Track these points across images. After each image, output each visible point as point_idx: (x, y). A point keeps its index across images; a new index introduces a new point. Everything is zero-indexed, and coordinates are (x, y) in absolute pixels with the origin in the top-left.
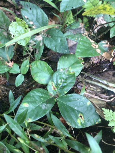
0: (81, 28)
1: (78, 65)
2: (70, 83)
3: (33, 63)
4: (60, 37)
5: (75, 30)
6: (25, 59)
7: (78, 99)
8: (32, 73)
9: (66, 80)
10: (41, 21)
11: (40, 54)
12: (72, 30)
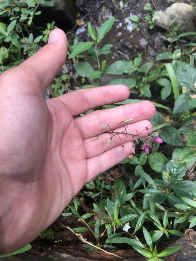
0: (193, 125)
1: (192, 155)
2: (182, 171)
3: (151, 155)
4: (175, 133)
5: (188, 126)
6: (142, 152)
7: (191, 185)
8: (150, 163)
9: (178, 168)
10: (157, 120)
11: (157, 147)
12: (185, 126)
